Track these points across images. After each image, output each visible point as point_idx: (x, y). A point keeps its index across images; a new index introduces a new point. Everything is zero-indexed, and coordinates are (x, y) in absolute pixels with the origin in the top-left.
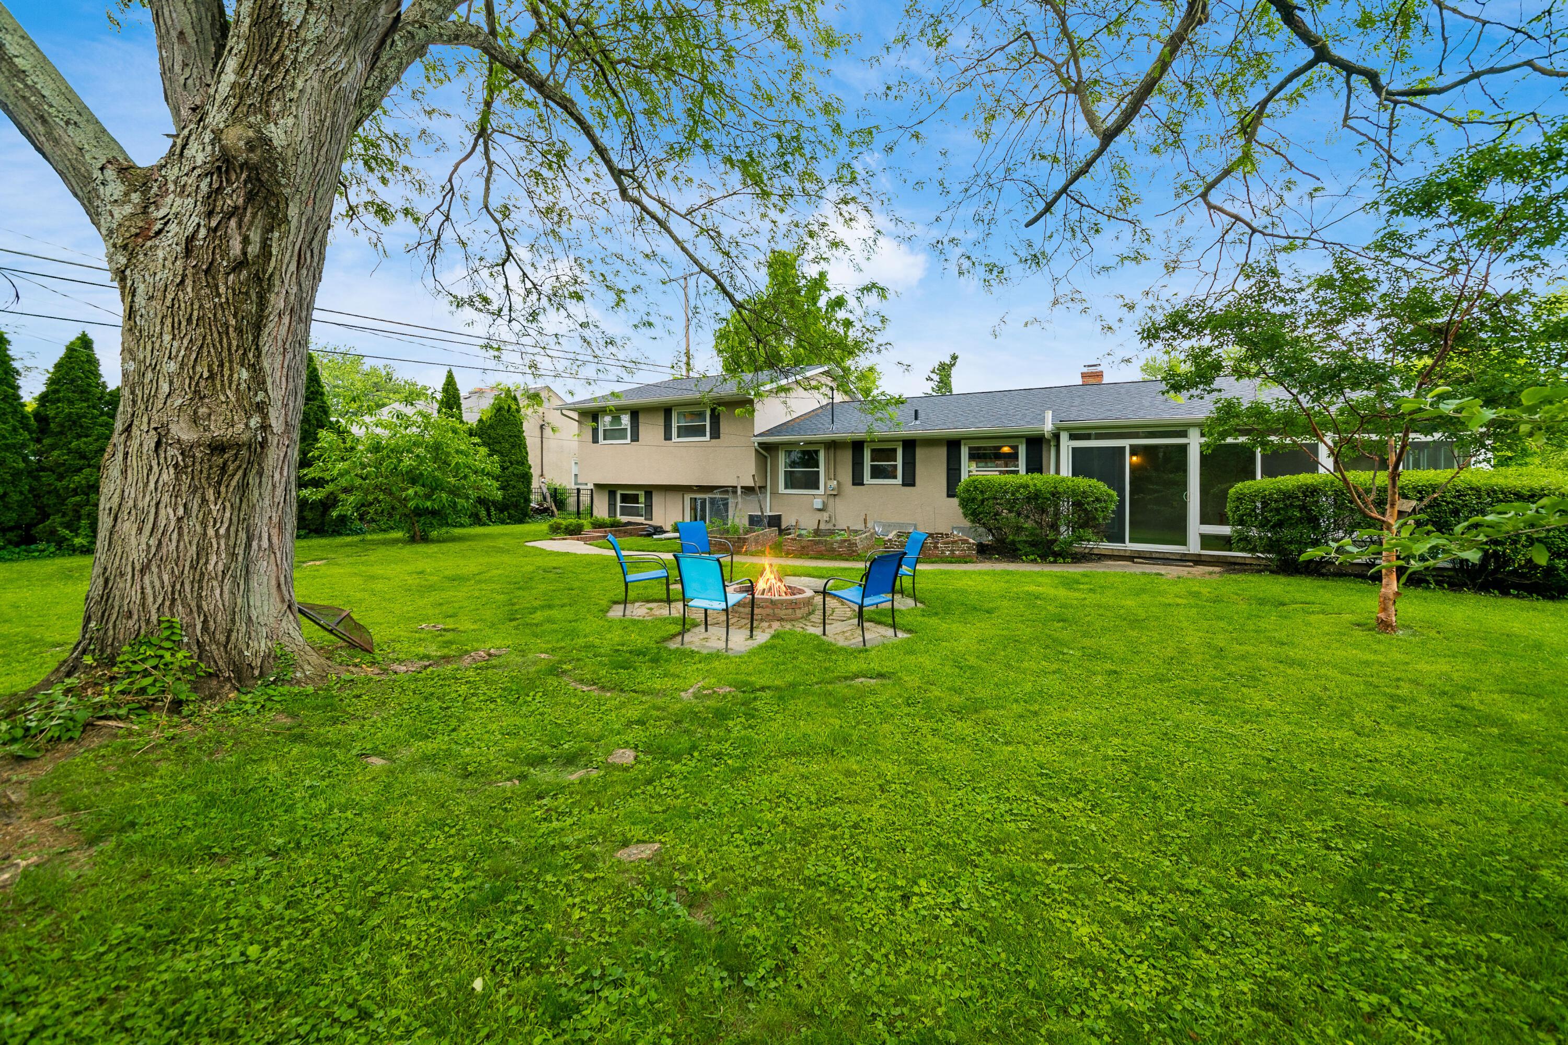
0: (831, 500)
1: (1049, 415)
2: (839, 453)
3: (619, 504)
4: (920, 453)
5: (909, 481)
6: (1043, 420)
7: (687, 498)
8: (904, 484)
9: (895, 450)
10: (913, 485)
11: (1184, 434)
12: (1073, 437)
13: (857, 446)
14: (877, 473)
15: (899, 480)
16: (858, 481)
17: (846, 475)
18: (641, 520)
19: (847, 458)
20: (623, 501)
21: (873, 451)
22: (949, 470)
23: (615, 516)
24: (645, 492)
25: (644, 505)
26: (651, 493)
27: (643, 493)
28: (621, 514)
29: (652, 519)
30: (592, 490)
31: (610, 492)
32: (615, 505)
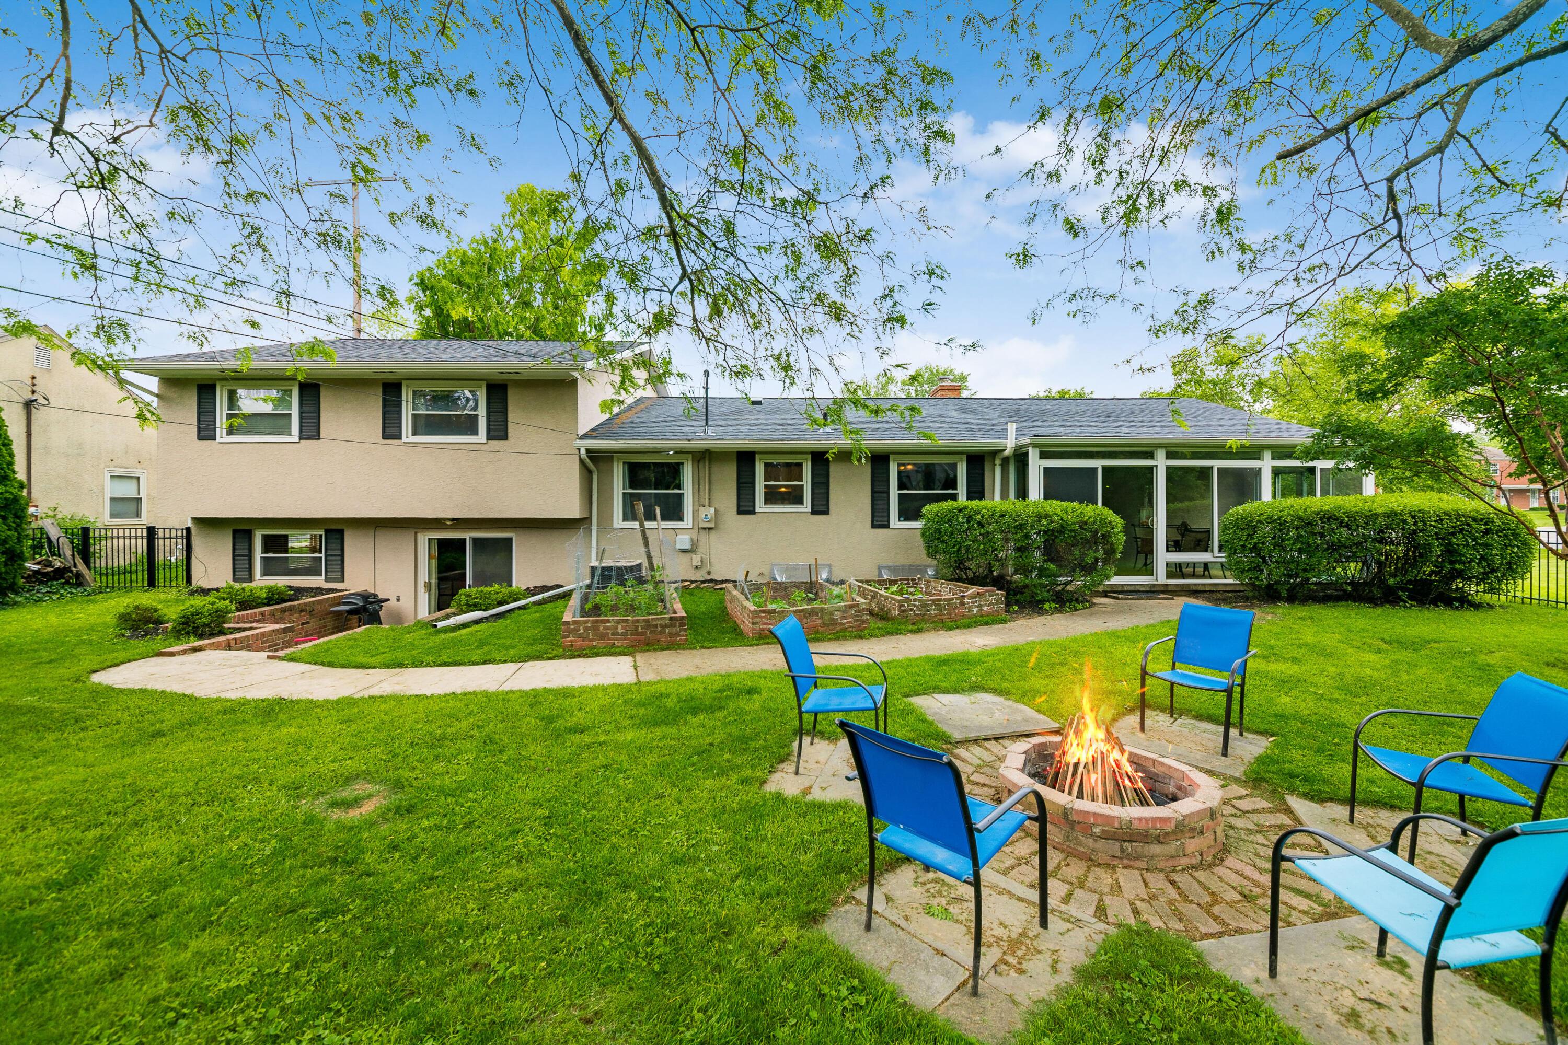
0: (704, 536)
1: (1012, 428)
2: (716, 468)
3: (258, 554)
4: (835, 471)
5: (821, 507)
6: (1004, 433)
7: (423, 539)
8: (814, 512)
9: (800, 465)
10: (826, 512)
11: (1150, 455)
12: (1044, 455)
13: (745, 459)
14: (772, 497)
15: (807, 506)
16: (745, 507)
17: (727, 497)
18: (317, 581)
19: (728, 475)
20: (266, 549)
21: (767, 465)
22: (873, 492)
23: (250, 579)
24: (327, 531)
25: (323, 555)
26: (341, 533)
27: (322, 532)
28: (265, 573)
29: (342, 580)
30: (188, 529)
31: (236, 533)
32: (250, 557)
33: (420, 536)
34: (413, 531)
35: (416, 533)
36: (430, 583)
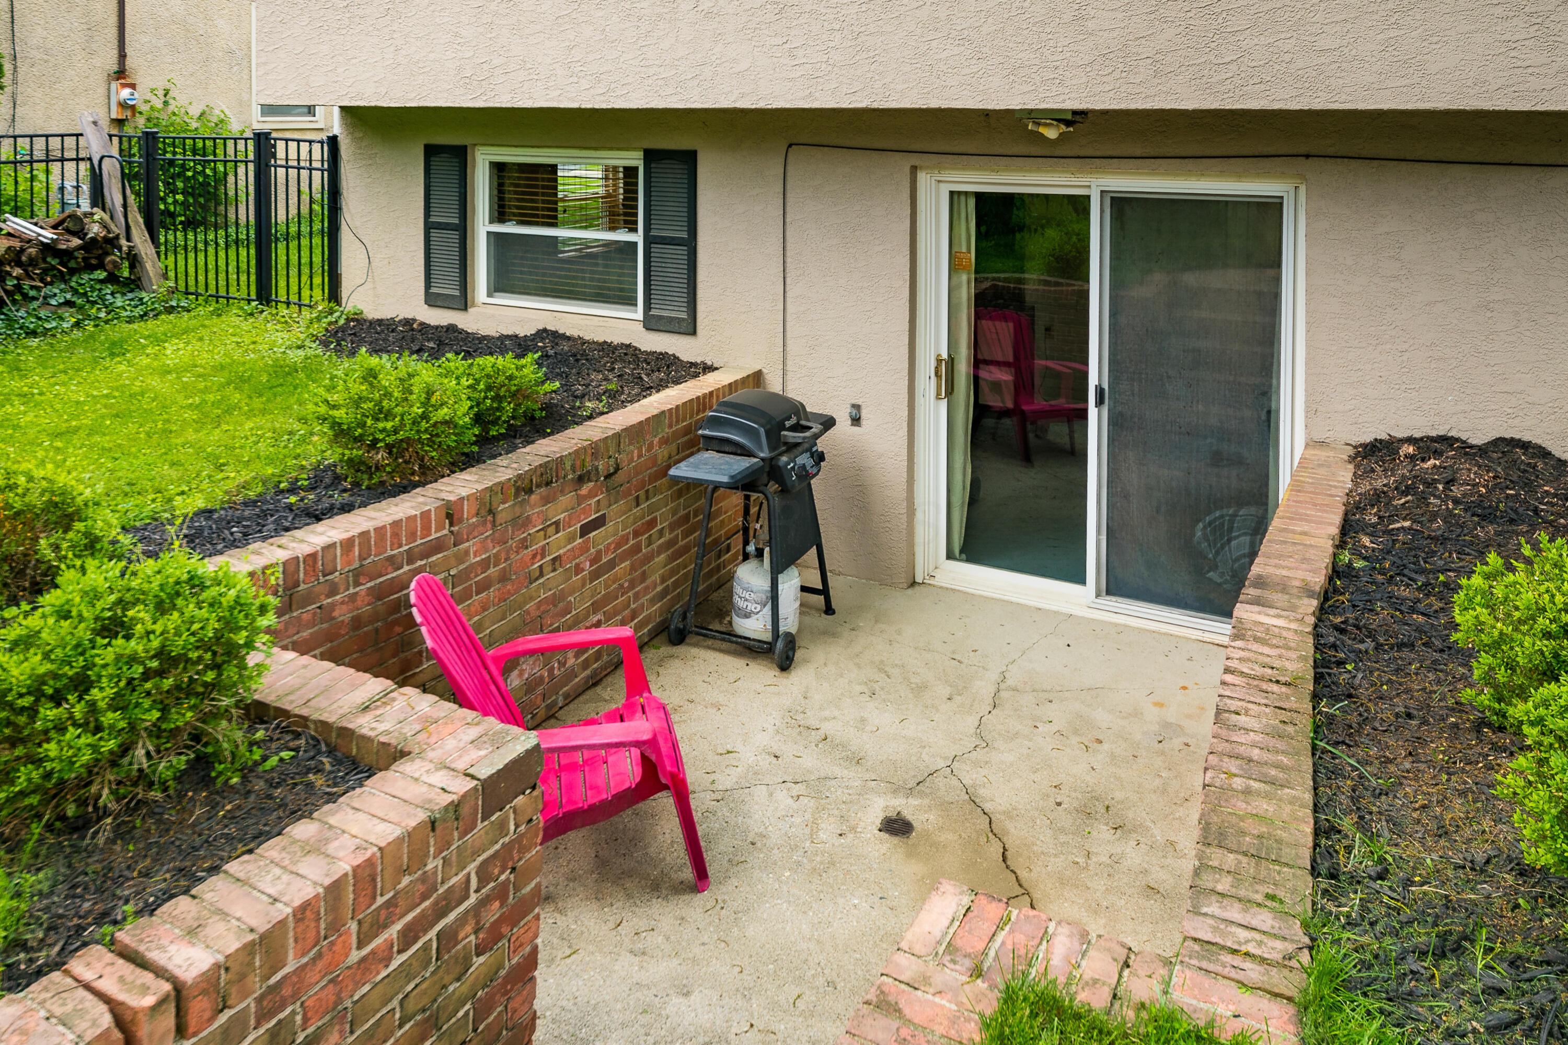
3: (482, 223)
18: (624, 324)
20: (500, 209)
23: (463, 302)
24: (651, 156)
25: (638, 238)
26: (689, 159)
27: (635, 159)
28: (499, 285)
29: (690, 328)
30: (333, 141)
31: (431, 151)
32: (463, 230)
33: (923, 178)
34: (904, 163)
35: (914, 169)
36: (951, 362)
